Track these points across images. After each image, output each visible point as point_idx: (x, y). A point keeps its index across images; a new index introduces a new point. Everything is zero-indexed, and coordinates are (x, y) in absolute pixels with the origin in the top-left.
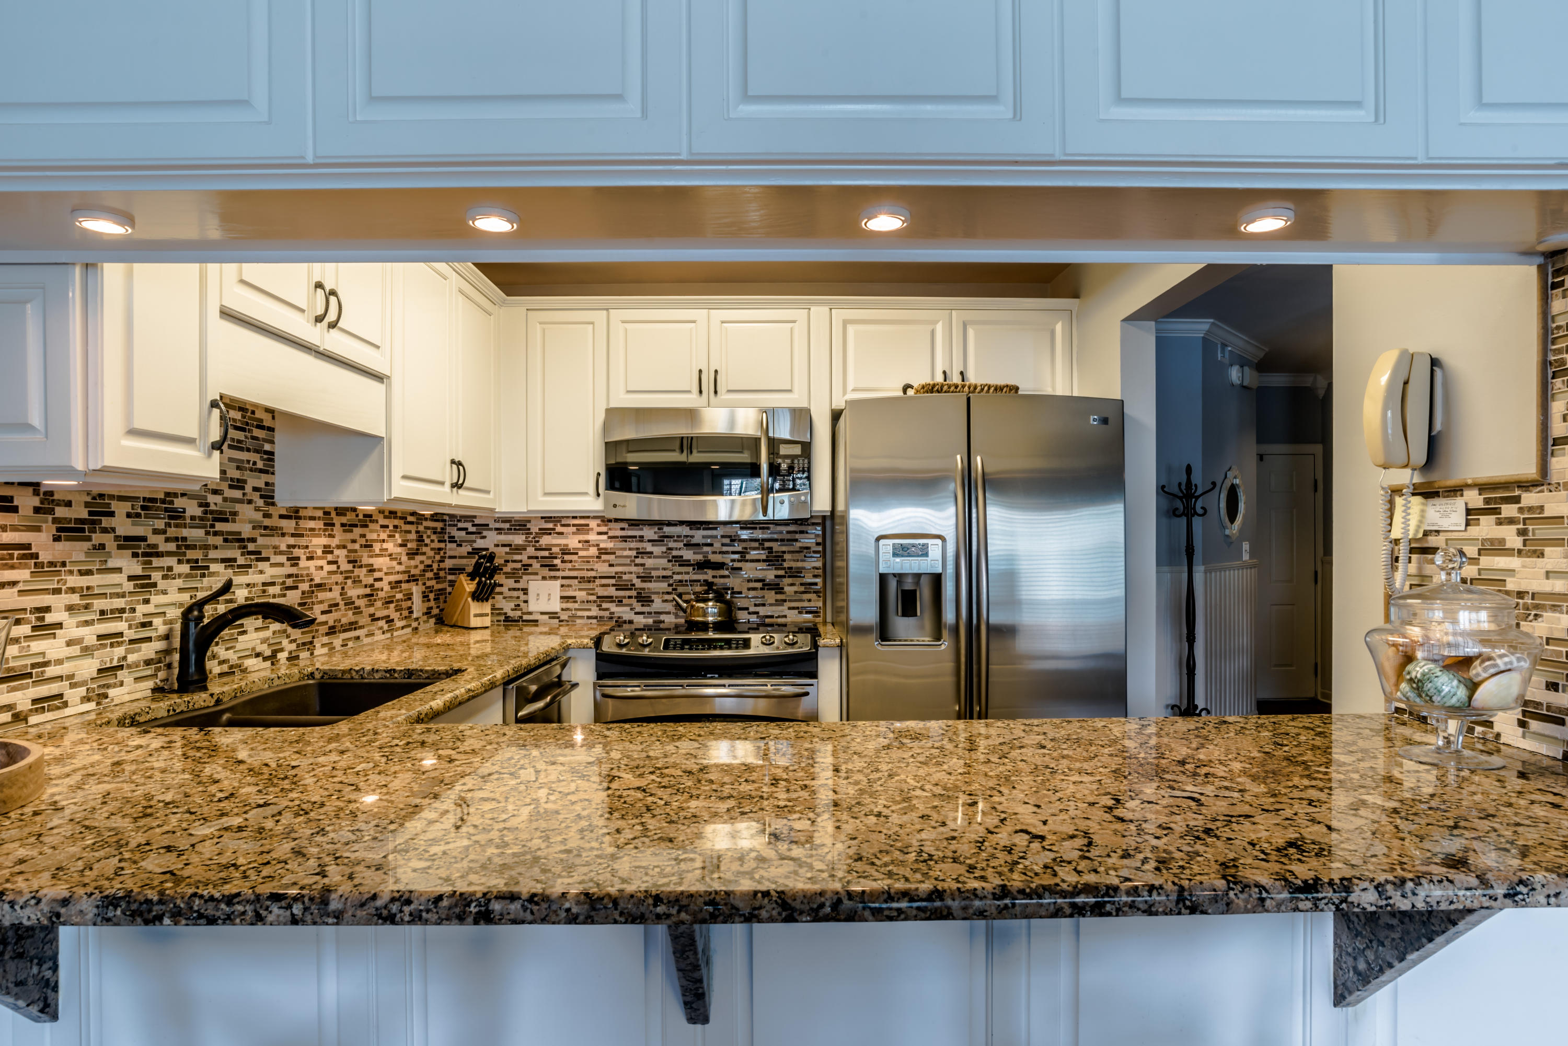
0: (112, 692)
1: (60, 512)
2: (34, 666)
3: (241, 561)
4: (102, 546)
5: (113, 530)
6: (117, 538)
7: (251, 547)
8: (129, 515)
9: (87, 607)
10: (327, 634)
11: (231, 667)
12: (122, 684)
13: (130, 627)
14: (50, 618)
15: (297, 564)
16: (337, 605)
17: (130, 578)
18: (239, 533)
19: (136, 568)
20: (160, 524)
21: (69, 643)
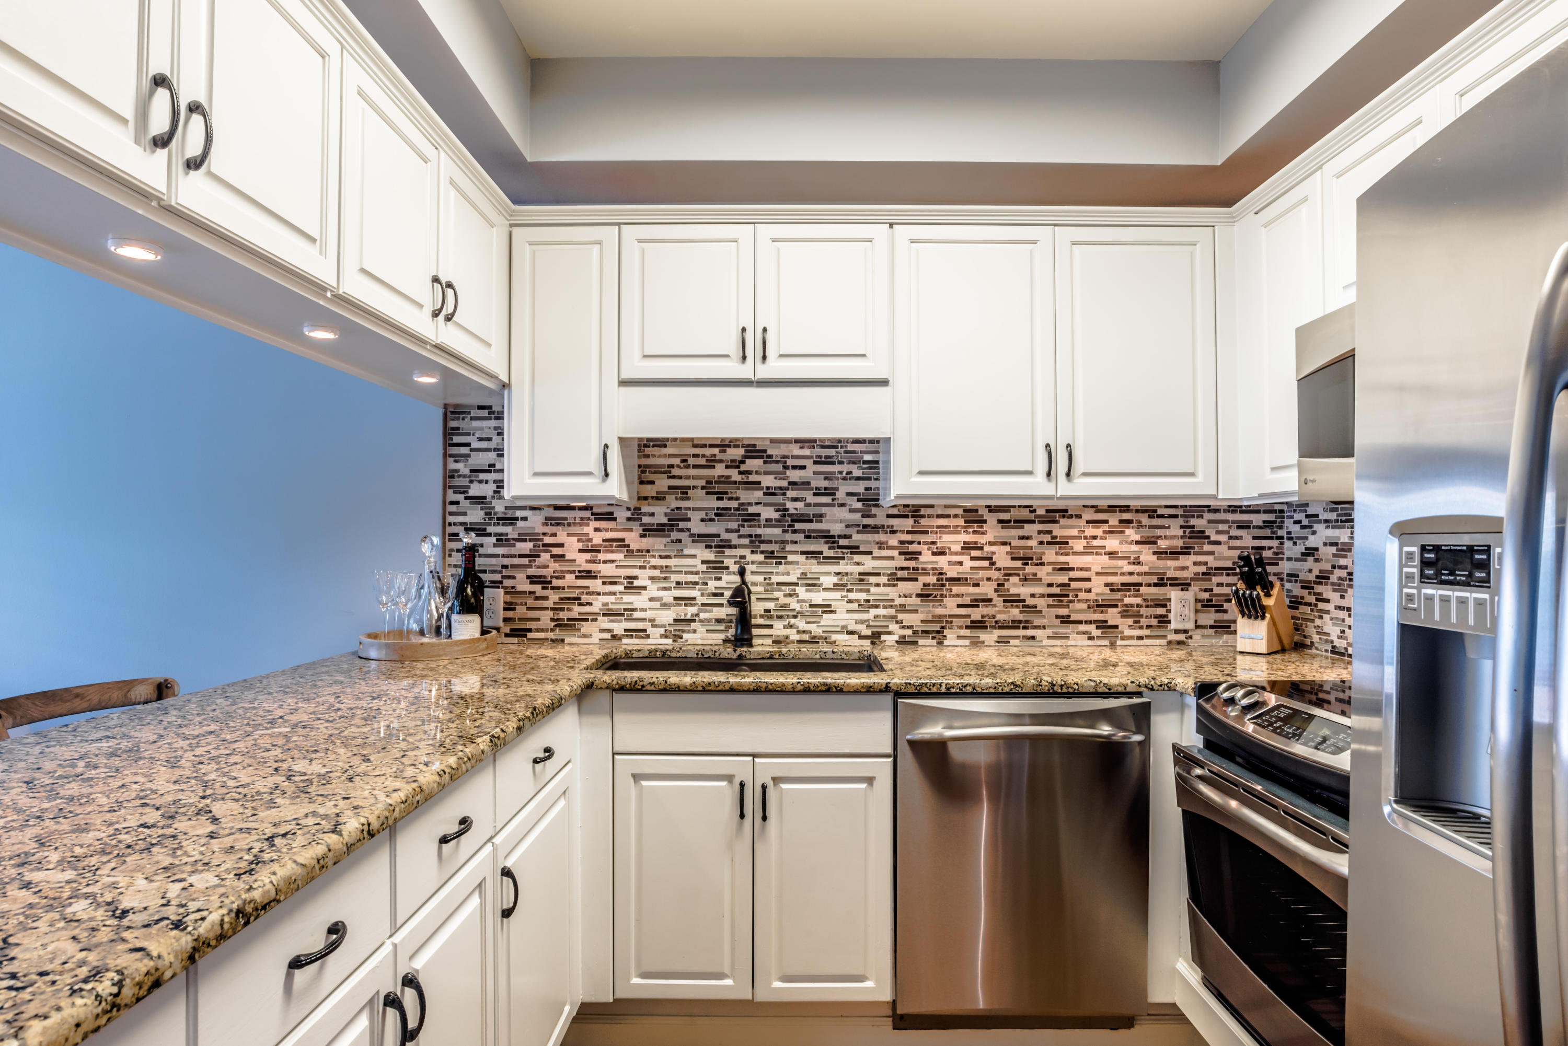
0: (685, 636)
1: (646, 520)
2: (625, 610)
3: (831, 553)
4: (679, 541)
5: (689, 530)
6: (692, 535)
7: (842, 542)
8: (702, 520)
9: (665, 578)
10: (967, 627)
11: (815, 637)
12: (695, 631)
13: (702, 595)
14: (636, 583)
15: (916, 559)
16: (990, 600)
17: (703, 562)
18: (829, 531)
19: (710, 556)
20: (734, 525)
21: (651, 600)
